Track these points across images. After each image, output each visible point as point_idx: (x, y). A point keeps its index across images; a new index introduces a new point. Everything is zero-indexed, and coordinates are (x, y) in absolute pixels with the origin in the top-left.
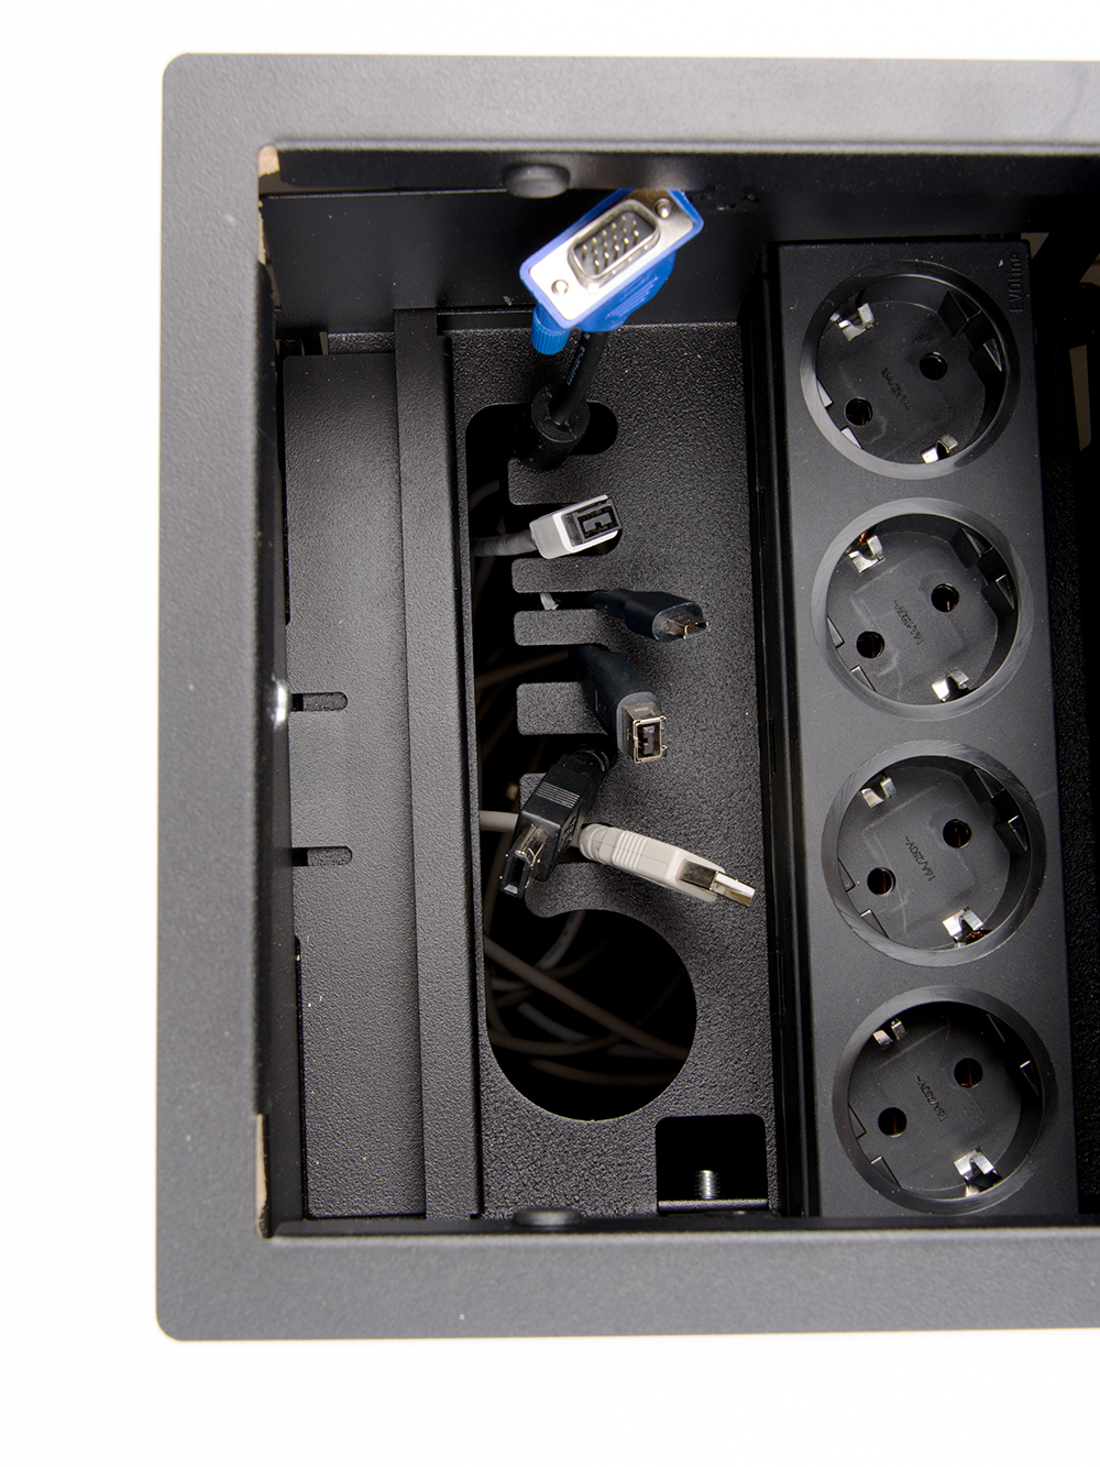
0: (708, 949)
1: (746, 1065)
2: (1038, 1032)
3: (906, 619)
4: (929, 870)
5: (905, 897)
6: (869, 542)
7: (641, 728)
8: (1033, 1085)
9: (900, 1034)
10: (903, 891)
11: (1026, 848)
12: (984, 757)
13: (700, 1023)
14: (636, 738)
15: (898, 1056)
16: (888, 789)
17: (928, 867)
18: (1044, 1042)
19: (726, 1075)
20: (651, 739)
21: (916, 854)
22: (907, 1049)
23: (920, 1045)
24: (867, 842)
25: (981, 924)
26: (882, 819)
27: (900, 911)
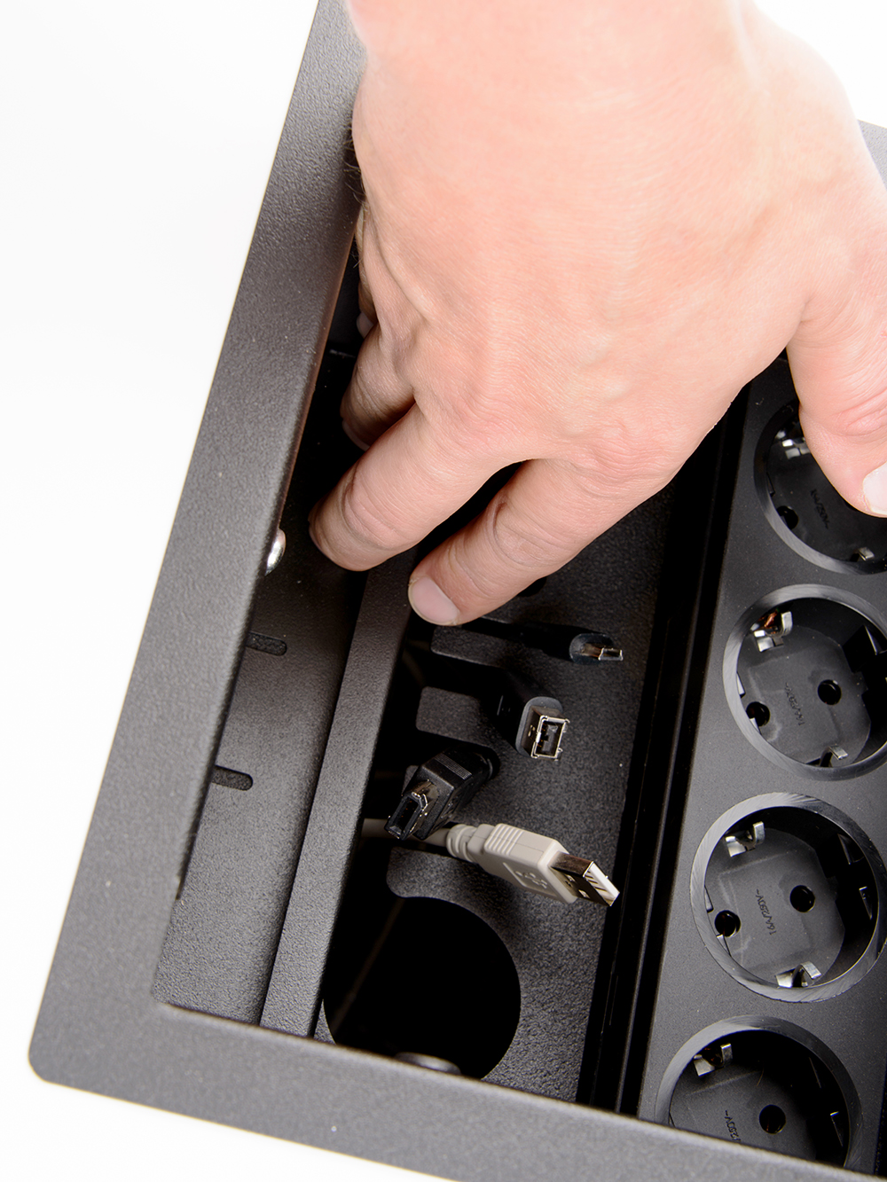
0: (541, 964)
1: (554, 1080)
2: (855, 1084)
3: (792, 700)
4: (772, 924)
5: (746, 943)
6: (783, 616)
7: (546, 723)
8: (839, 1135)
9: (727, 1056)
10: (745, 938)
11: (871, 917)
12: (850, 823)
13: (520, 1030)
14: (539, 735)
15: (712, 1087)
16: (758, 831)
17: (771, 921)
18: (859, 1095)
19: (534, 1084)
20: (551, 738)
21: (763, 907)
22: (721, 1084)
23: (733, 1082)
24: (721, 884)
25: (819, 974)
26: (739, 868)
27: (739, 954)
